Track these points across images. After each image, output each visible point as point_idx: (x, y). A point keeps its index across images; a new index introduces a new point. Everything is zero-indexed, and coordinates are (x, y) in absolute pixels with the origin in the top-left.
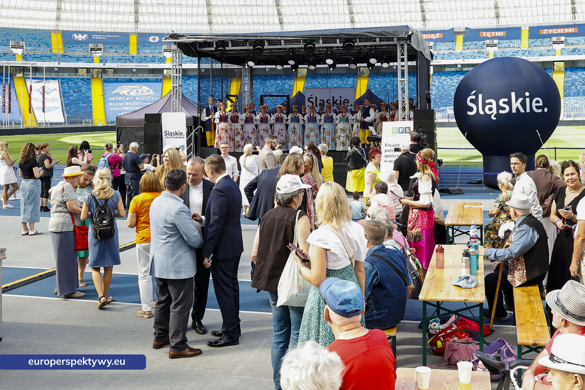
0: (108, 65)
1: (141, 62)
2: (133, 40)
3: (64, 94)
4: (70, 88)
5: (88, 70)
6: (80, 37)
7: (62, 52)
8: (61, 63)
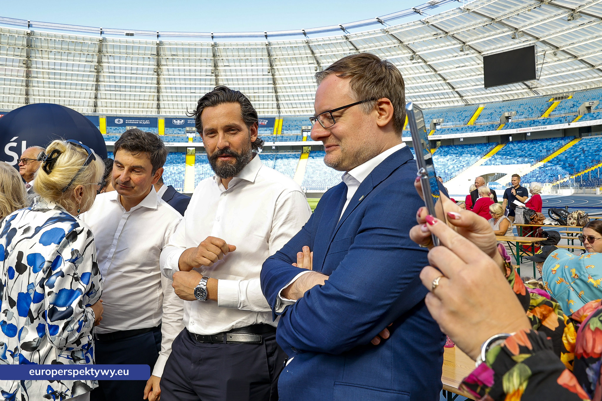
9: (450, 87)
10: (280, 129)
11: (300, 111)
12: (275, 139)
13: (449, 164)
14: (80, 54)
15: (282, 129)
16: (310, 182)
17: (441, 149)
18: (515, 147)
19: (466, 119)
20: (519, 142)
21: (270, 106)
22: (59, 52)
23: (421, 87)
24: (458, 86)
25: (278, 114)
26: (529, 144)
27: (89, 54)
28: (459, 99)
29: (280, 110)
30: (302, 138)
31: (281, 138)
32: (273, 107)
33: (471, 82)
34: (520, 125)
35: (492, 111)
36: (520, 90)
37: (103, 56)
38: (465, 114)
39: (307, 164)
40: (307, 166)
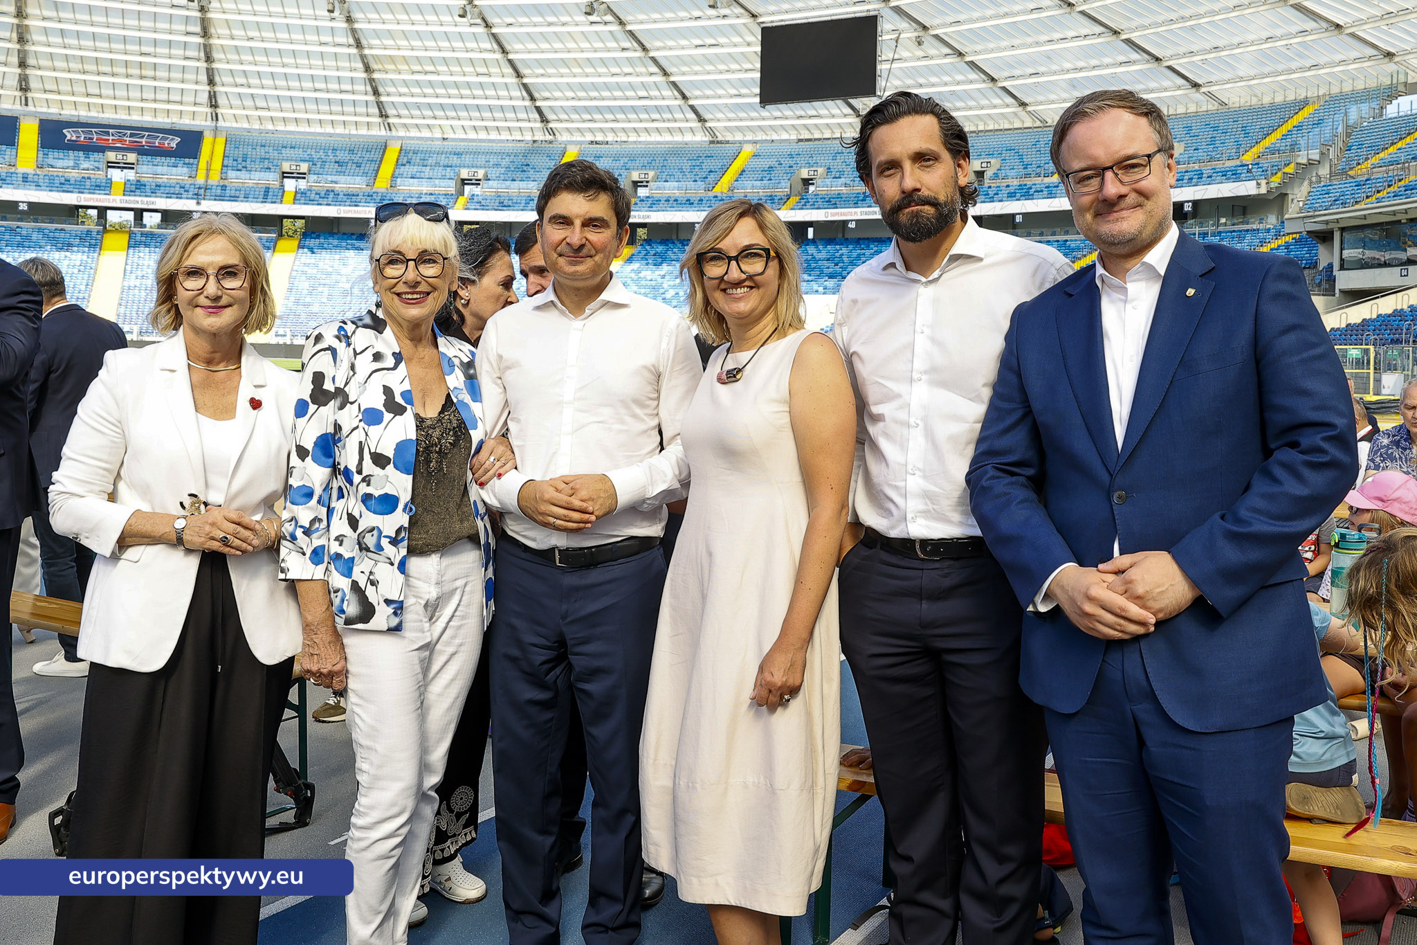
9: (676, 93)
10: (217, 165)
11: (278, 119)
12: (202, 191)
13: (665, 286)
15: (223, 166)
16: (303, 316)
17: (648, 248)
18: (821, 253)
19: (712, 177)
20: (831, 241)
21: (189, 98)
23: (607, 86)
24: (697, 93)
25: (209, 123)
26: (851, 247)
28: (696, 124)
29: (219, 111)
30: (282, 196)
31: (219, 192)
32: (198, 100)
33: (727, 86)
34: (833, 201)
35: (772, 162)
36: (839, 117)
38: (709, 164)
39: (295, 268)
40: (294, 273)
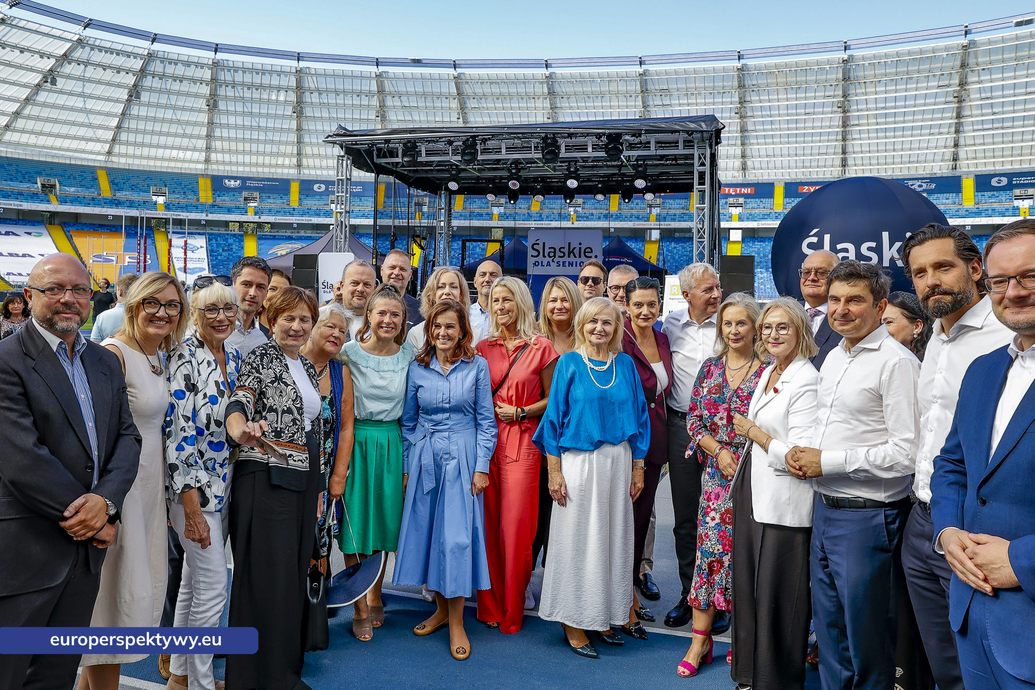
0: (264, 218)
1: (302, 215)
2: (295, 188)
3: (211, 253)
4: (218, 245)
5: (241, 224)
6: (233, 184)
7: (210, 201)
8: (209, 215)
14: (928, 76)
22: (893, 80)
27: (943, 75)
37: (970, 73)
